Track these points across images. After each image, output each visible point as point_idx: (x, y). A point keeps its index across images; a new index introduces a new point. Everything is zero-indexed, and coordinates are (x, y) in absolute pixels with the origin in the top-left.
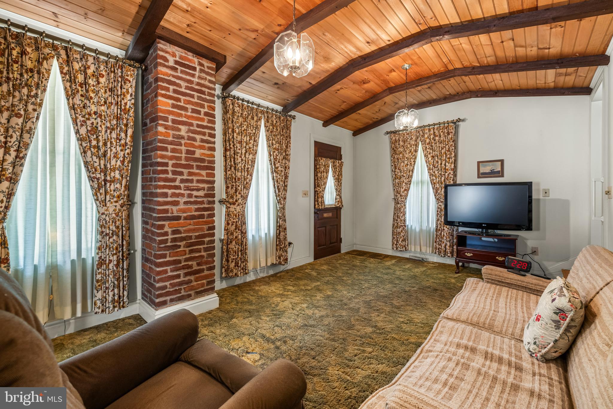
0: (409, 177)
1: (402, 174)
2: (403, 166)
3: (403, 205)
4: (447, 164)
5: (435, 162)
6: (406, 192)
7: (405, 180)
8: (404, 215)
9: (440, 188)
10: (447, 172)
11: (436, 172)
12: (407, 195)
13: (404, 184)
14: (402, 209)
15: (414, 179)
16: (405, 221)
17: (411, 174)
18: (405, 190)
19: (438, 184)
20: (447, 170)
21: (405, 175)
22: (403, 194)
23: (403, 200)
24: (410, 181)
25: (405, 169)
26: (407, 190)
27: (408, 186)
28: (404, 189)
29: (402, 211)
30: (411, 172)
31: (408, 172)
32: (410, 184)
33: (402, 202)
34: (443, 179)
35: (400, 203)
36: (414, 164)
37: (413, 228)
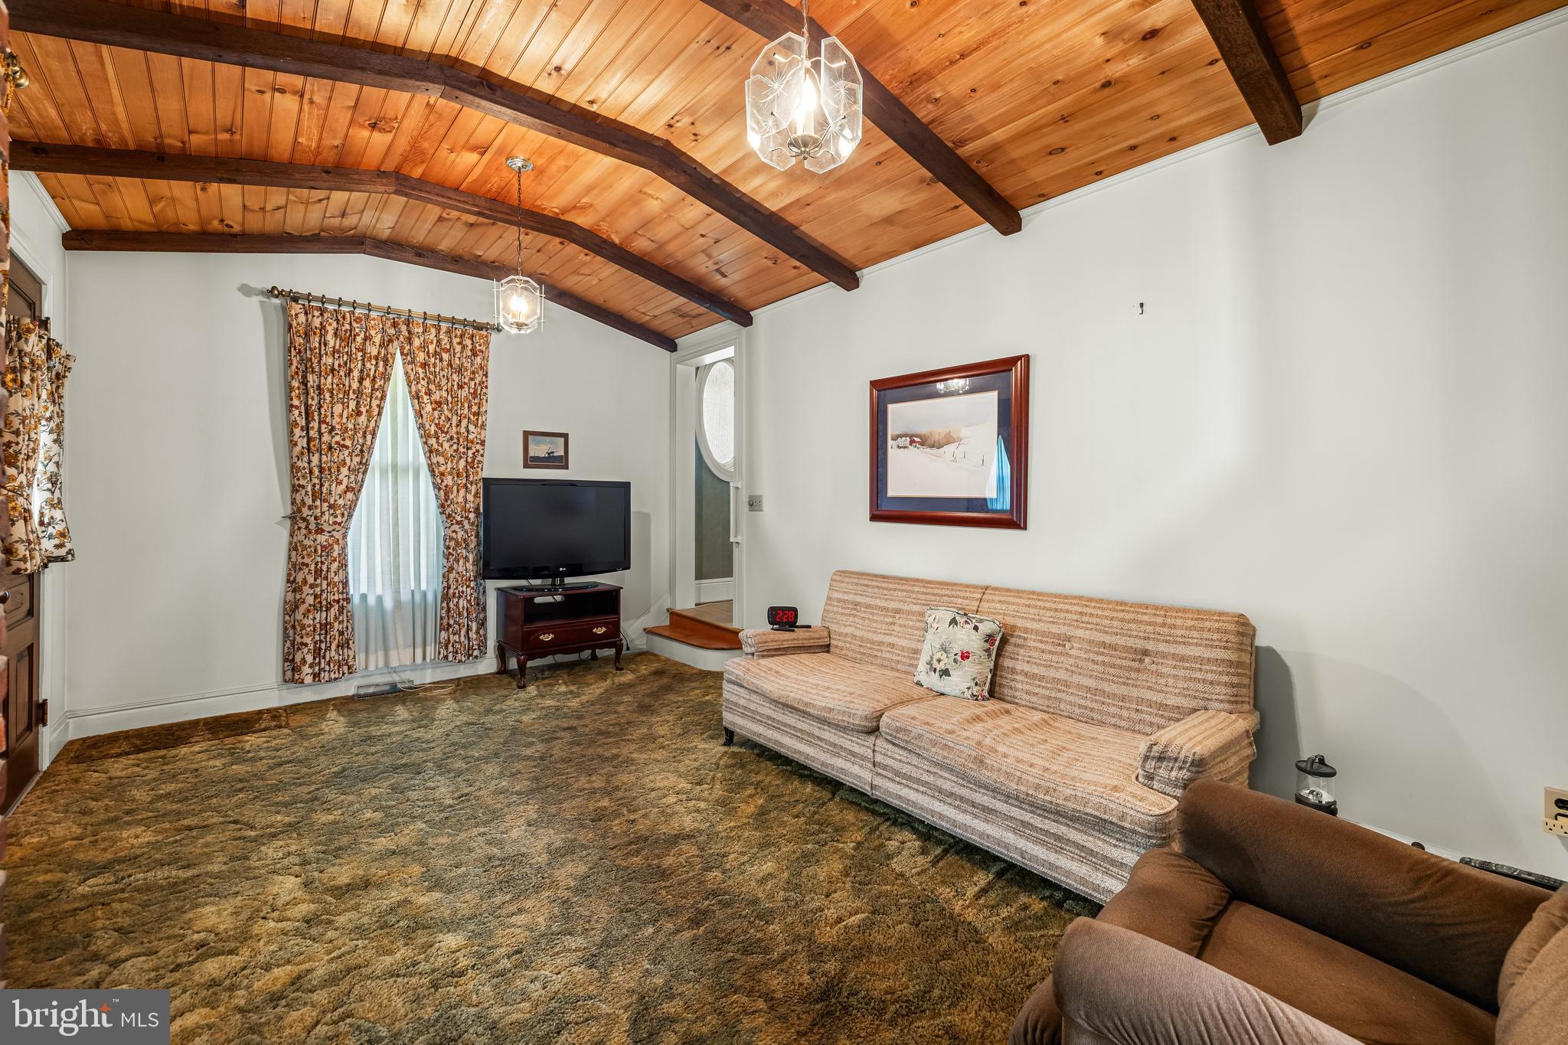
0: (362, 451)
1: (337, 438)
2: (341, 416)
3: (338, 535)
4: (472, 428)
5: (443, 418)
6: (350, 495)
7: (348, 460)
8: (343, 566)
9: (455, 488)
10: (470, 448)
11: (446, 445)
12: (352, 507)
13: (344, 471)
14: (336, 547)
15: (376, 458)
16: (345, 584)
17: (369, 443)
18: (348, 489)
19: (450, 478)
20: (472, 442)
21: (348, 443)
22: (341, 502)
23: (339, 520)
24: (366, 464)
25: (351, 426)
26: (355, 490)
27: (360, 475)
28: (343, 487)
29: (335, 554)
30: (369, 437)
31: (360, 435)
32: (365, 472)
33: (337, 527)
34: (462, 463)
35: (326, 527)
36: (380, 414)
37: (372, 601)
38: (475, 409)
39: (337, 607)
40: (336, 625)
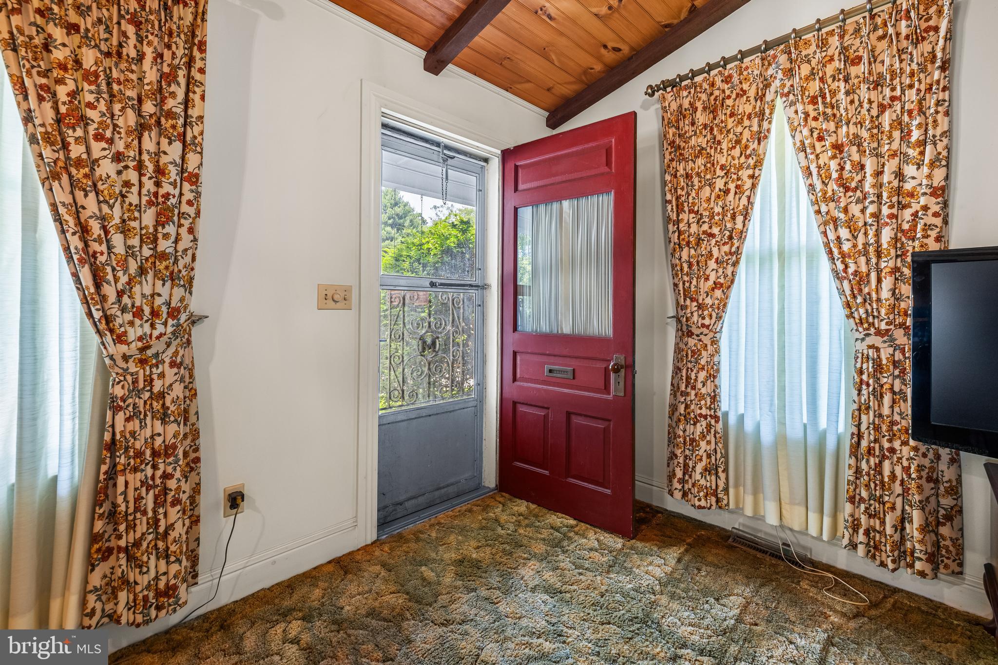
0: (731, 238)
1: (705, 227)
2: (709, 200)
3: (706, 340)
4: (910, 170)
5: (848, 167)
6: (718, 293)
7: (715, 251)
8: (713, 376)
9: (873, 276)
10: (905, 207)
11: (855, 209)
12: (723, 305)
13: (712, 264)
14: (704, 353)
15: (752, 243)
16: (714, 398)
17: (739, 226)
18: (717, 285)
19: (863, 260)
20: (911, 195)
21: (715, 230)
22: (708, 301)
23: (707, 322)
24: (738, 252)
25: (718, 209)
26: (725, 286)
27: (730, 269)
28: (710, 283)
29: (703, 362)
30: (739, 219)
31: (728, 217)
32: (736, 264)
33: (705, 331)
34: (887, 234)
35: (696, 331)
36: (754, 186)
37: (749, 426)
38: (916, 135)
39: (704, 423)
40: (703, 444)
